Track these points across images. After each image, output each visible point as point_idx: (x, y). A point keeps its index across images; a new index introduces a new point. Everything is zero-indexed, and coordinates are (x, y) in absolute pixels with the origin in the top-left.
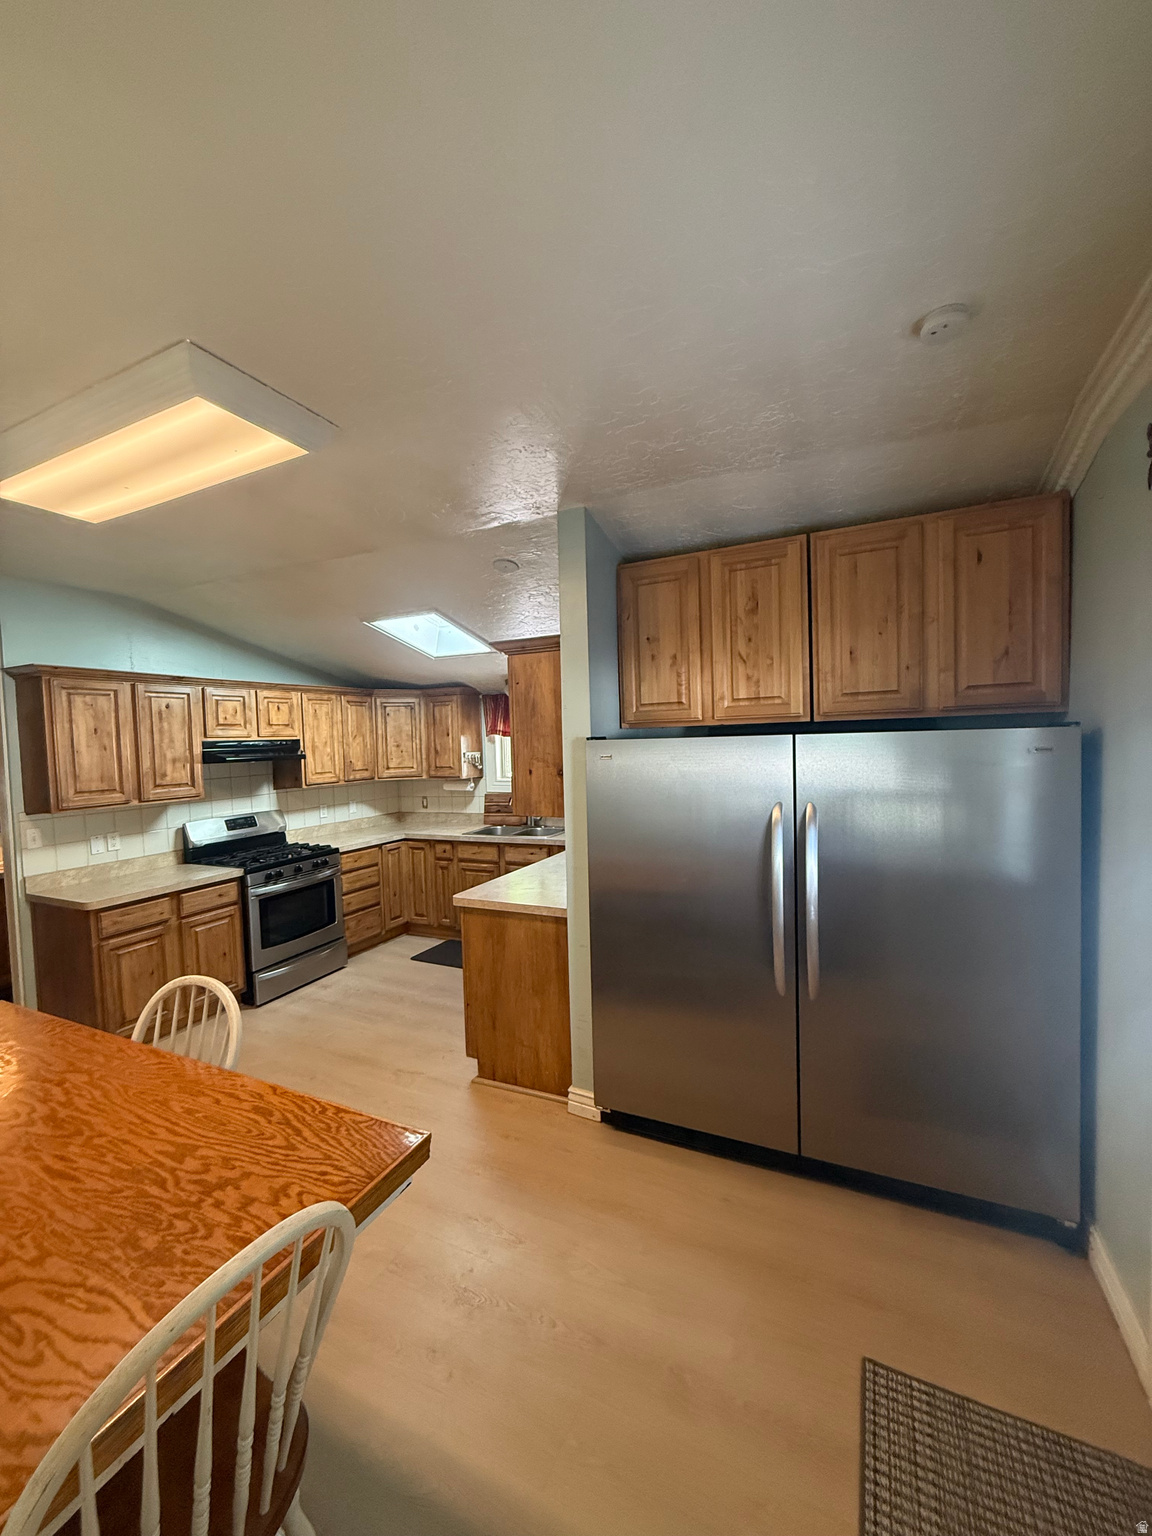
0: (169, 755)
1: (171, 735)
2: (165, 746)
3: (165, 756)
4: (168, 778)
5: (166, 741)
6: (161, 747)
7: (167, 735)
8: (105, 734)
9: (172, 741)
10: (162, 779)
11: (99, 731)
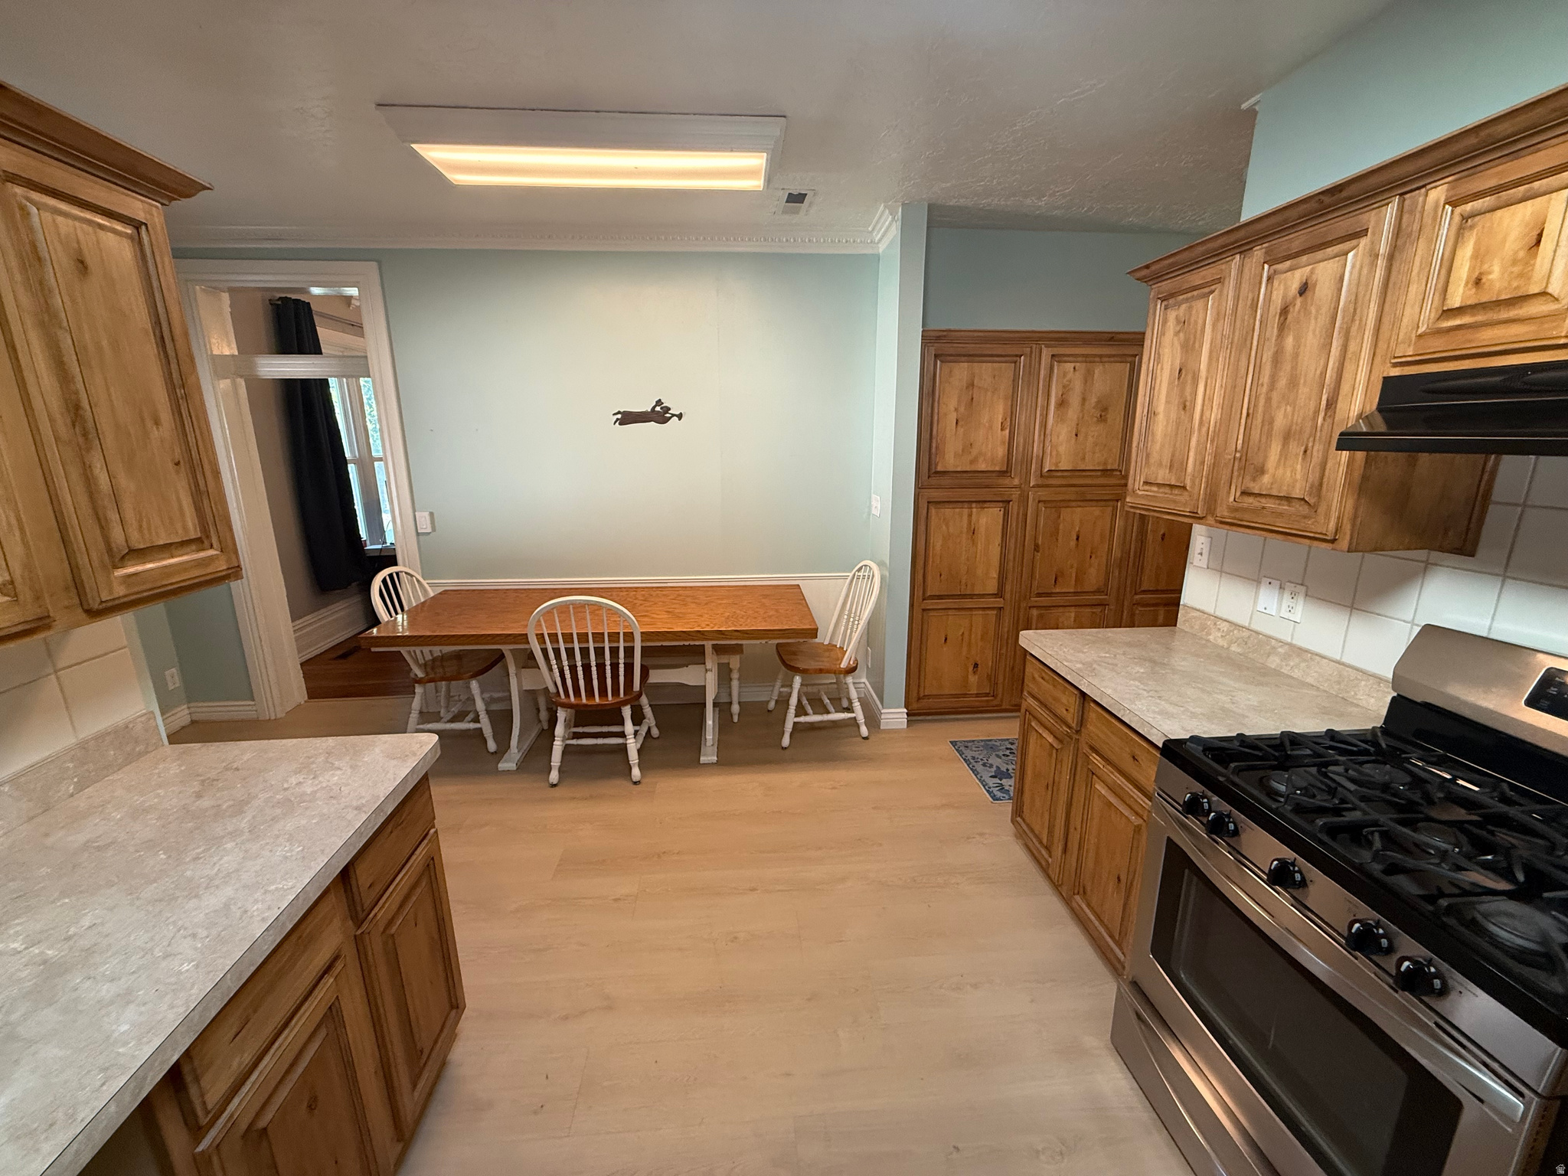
0: (1280, 421)
1: (1294, 368)
2: (1275, 396)
3: (1271, 422)
4: (1266, 479)
5: (1282, 383)
6: (1268, 400)
7: (1287, 367)
8: (1189, 377)
9: (1293, 383)
10: (1254, 479)
11: (1183, 372)
